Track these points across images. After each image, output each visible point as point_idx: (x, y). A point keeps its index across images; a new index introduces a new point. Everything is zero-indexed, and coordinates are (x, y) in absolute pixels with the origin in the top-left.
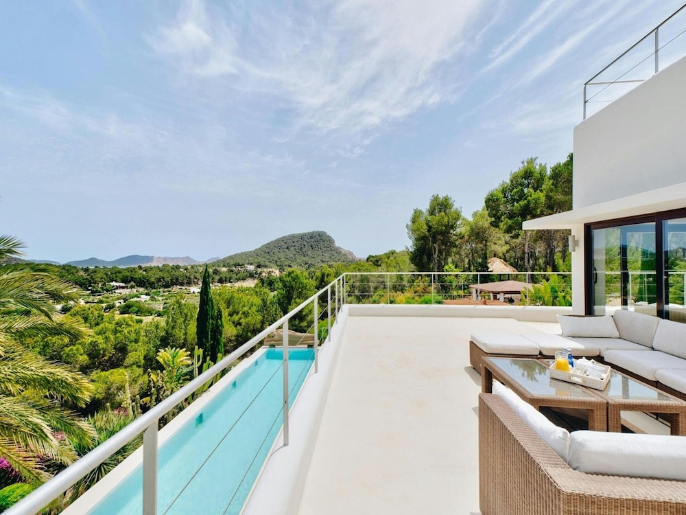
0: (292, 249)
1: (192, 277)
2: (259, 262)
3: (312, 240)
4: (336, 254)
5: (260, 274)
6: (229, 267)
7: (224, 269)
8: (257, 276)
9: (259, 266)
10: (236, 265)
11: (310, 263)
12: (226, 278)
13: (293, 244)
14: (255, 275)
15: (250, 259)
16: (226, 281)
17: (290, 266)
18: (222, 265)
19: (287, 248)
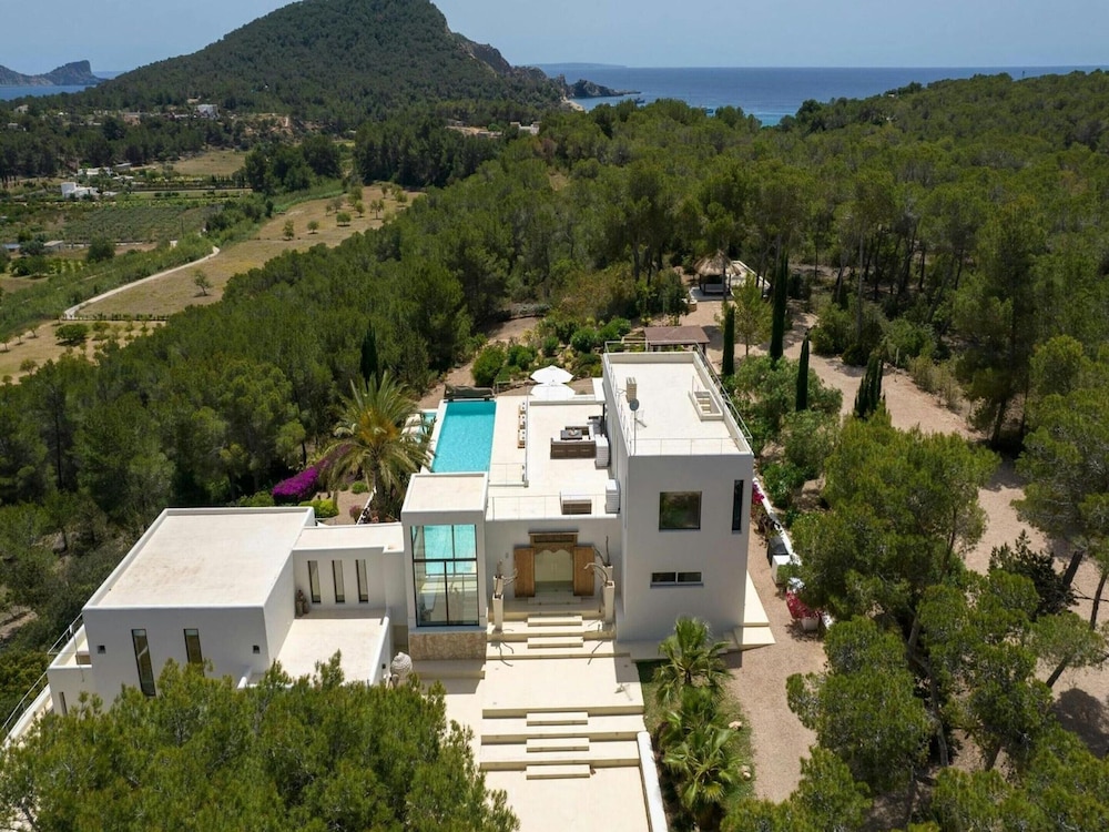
0: (321, 44)
1: (52, 148)
2: (229, 92)
3: (380, 17)
4: (450, 62)
5: (240, 129)
6: (143, 108)
7: (132, 117)
8: (231, 138)
9: (230, 105)
10: (162, 101)
11: (377, 90)
12: (145, 147)
13: (325, 31)
14: (225, 136)
15: (198, 80)
16: (146, 155)
17: (320, 102)
18: (119, 103)
19: (306, 43)
